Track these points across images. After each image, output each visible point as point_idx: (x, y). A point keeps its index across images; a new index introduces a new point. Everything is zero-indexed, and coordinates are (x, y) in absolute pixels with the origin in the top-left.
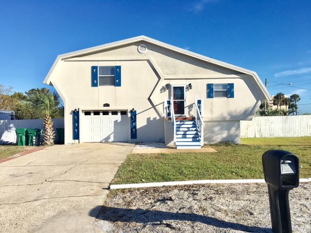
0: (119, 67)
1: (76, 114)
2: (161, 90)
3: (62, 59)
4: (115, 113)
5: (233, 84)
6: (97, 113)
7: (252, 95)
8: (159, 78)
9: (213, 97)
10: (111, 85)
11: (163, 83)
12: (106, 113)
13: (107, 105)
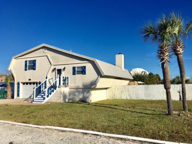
0: (35, 60)
1: (18, 84)
2: (52, 71)
3: (15, 58)
4: (34, 83)
5: (85, 66)
6: (27, 84)
7: (96, 73)
8: (51, 65)
9: (75, 74)
10: (32, 69)
11: (53, 67)
12: (30, 84)
13: (30, 80)
